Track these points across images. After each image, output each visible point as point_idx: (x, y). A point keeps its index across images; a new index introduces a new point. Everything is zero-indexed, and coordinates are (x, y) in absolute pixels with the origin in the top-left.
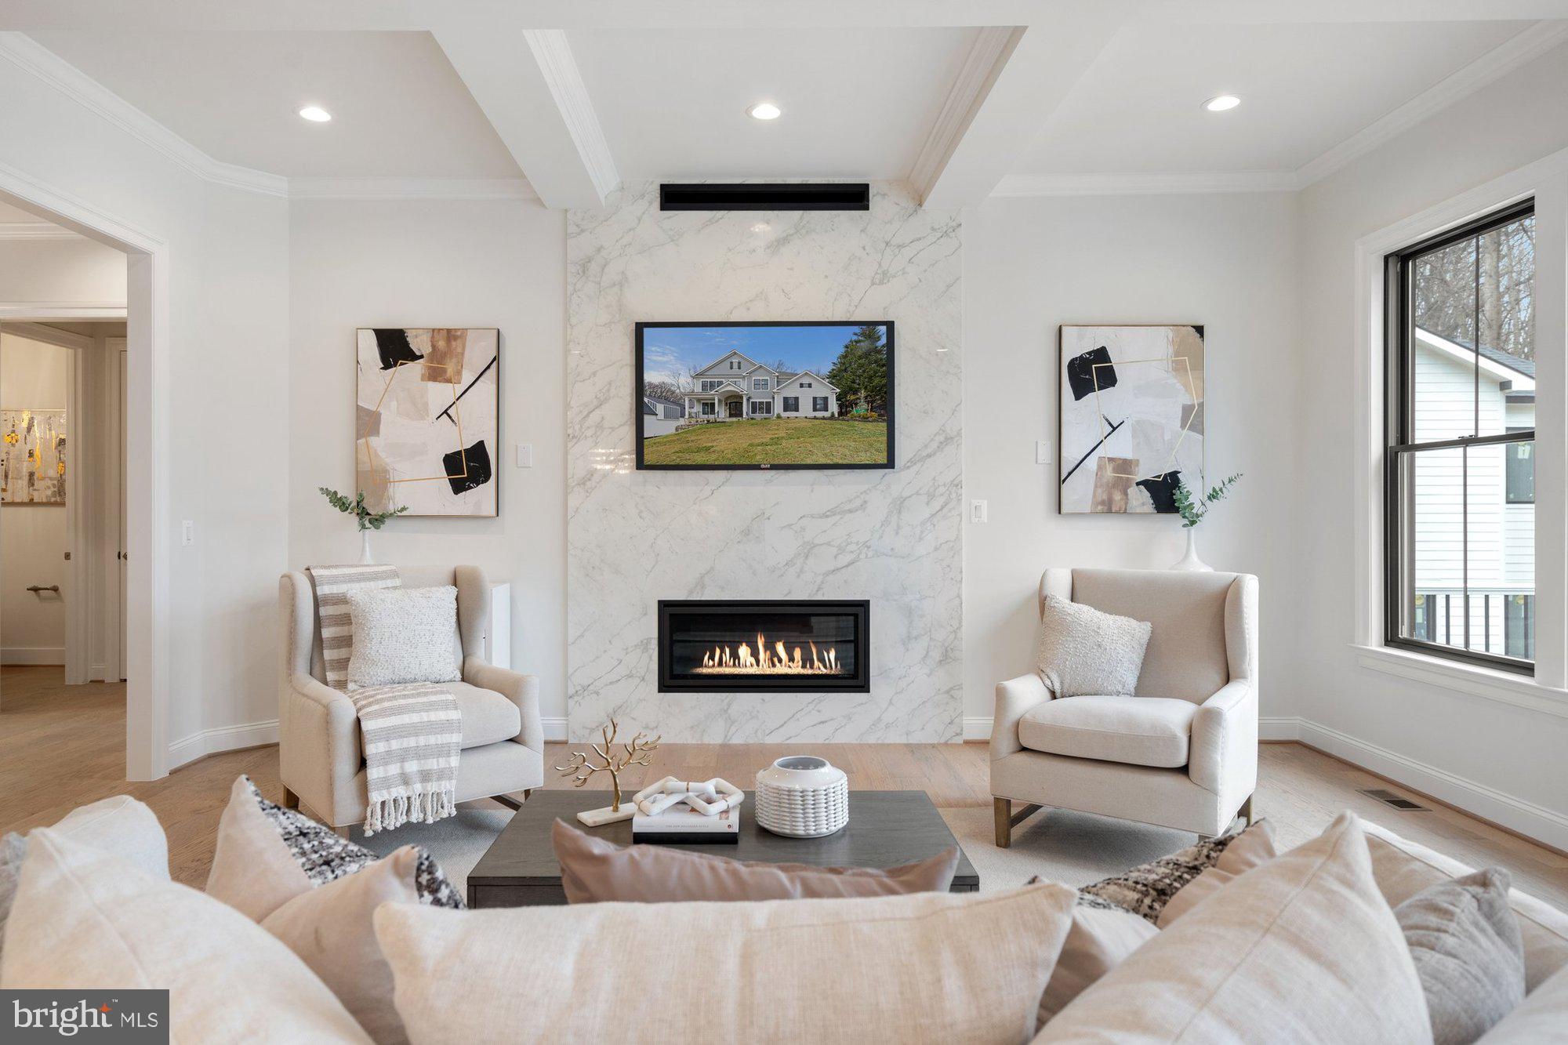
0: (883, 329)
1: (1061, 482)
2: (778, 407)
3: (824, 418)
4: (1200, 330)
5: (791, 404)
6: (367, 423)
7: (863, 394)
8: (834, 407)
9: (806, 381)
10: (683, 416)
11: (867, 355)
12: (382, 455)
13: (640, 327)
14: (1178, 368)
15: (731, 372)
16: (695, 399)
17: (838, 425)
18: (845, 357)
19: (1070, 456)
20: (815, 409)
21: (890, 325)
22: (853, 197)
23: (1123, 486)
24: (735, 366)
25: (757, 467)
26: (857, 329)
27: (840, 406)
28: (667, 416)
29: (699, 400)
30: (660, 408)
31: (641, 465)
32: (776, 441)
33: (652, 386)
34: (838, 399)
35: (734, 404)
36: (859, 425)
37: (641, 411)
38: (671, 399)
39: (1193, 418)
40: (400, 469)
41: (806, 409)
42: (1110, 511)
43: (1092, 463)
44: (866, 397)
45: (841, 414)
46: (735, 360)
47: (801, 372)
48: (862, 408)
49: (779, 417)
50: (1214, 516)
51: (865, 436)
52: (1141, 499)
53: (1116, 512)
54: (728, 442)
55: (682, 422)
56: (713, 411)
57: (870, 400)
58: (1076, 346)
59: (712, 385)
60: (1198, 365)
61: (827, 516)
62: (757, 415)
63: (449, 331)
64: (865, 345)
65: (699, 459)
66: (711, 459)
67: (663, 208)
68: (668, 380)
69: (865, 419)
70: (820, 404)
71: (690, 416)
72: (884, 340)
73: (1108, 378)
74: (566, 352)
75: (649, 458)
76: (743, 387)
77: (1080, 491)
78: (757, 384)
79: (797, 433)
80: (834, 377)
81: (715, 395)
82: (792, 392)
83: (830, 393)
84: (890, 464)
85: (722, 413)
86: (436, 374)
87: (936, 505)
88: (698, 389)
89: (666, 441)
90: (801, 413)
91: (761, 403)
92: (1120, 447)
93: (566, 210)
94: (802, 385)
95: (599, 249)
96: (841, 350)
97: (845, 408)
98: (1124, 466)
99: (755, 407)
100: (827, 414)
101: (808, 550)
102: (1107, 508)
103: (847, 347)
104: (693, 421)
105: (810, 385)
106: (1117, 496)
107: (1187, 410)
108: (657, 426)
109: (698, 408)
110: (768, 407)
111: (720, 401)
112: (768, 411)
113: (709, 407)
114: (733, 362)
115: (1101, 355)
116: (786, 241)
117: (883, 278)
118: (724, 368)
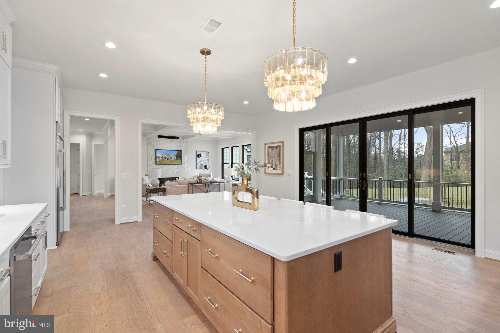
1: (196, 166)
2: (170, 158)
3: (175, 160)
4: (208, 152)
5: (171, 158)
7: (179, 157)
8: (176, 158)
9: (173, 156)
13: (156, 150)
14: (206, 155)
16: (161, 157)
19: (197, 163)
21: (181, 151)
22: (177, 138)
23: (202, 166)
25: (168, 164)
30: (158, 158)
31: (156, 164)
32: (170, 162)
35: (165, 158)
37: (156, 158)
38: (158, 157)
39: (208, 160)
41: (173, 159)
43: (199, 164)
48: (179, 159)
50: (209, 169)
51: (179, 162)
52: (204, 167)
54: (165, 162)
58: (198, 153)
59: (163, 156)
60: (208, 155)
61: (175, 169)
62: (168, 159)
64: (179, 152)
66: (163, 163)
67: (158, 138)
68: (158, 155)
69: (179, 160)
73: (201, 156)
74: (148, 152)
75: (157, 163)
76: (166, 156)
77: (198, 167)
78: (168, 156)
79: (172, 161)
80: (176, 155)
82: (172, 157)
83: (176, 157)
84: (181, 164)
85: (164, 159)
87: (185, 168)
88: (162, 156)
89: (158, 162)
92: (202, 163)
93: (148, 137)
95: (151, 141)
96: (176, 153)
97: (177, 159)
98: (202, 164)
101: (173, 172)
102: (201, 168)
104: (161, 160)
107: (207, 159)
108: (158, 160)
110: (169, 158)
114: (165, 154)
115: (200, 154)
116: (171, 142)
117: (180, 146)
118: (164, 154)
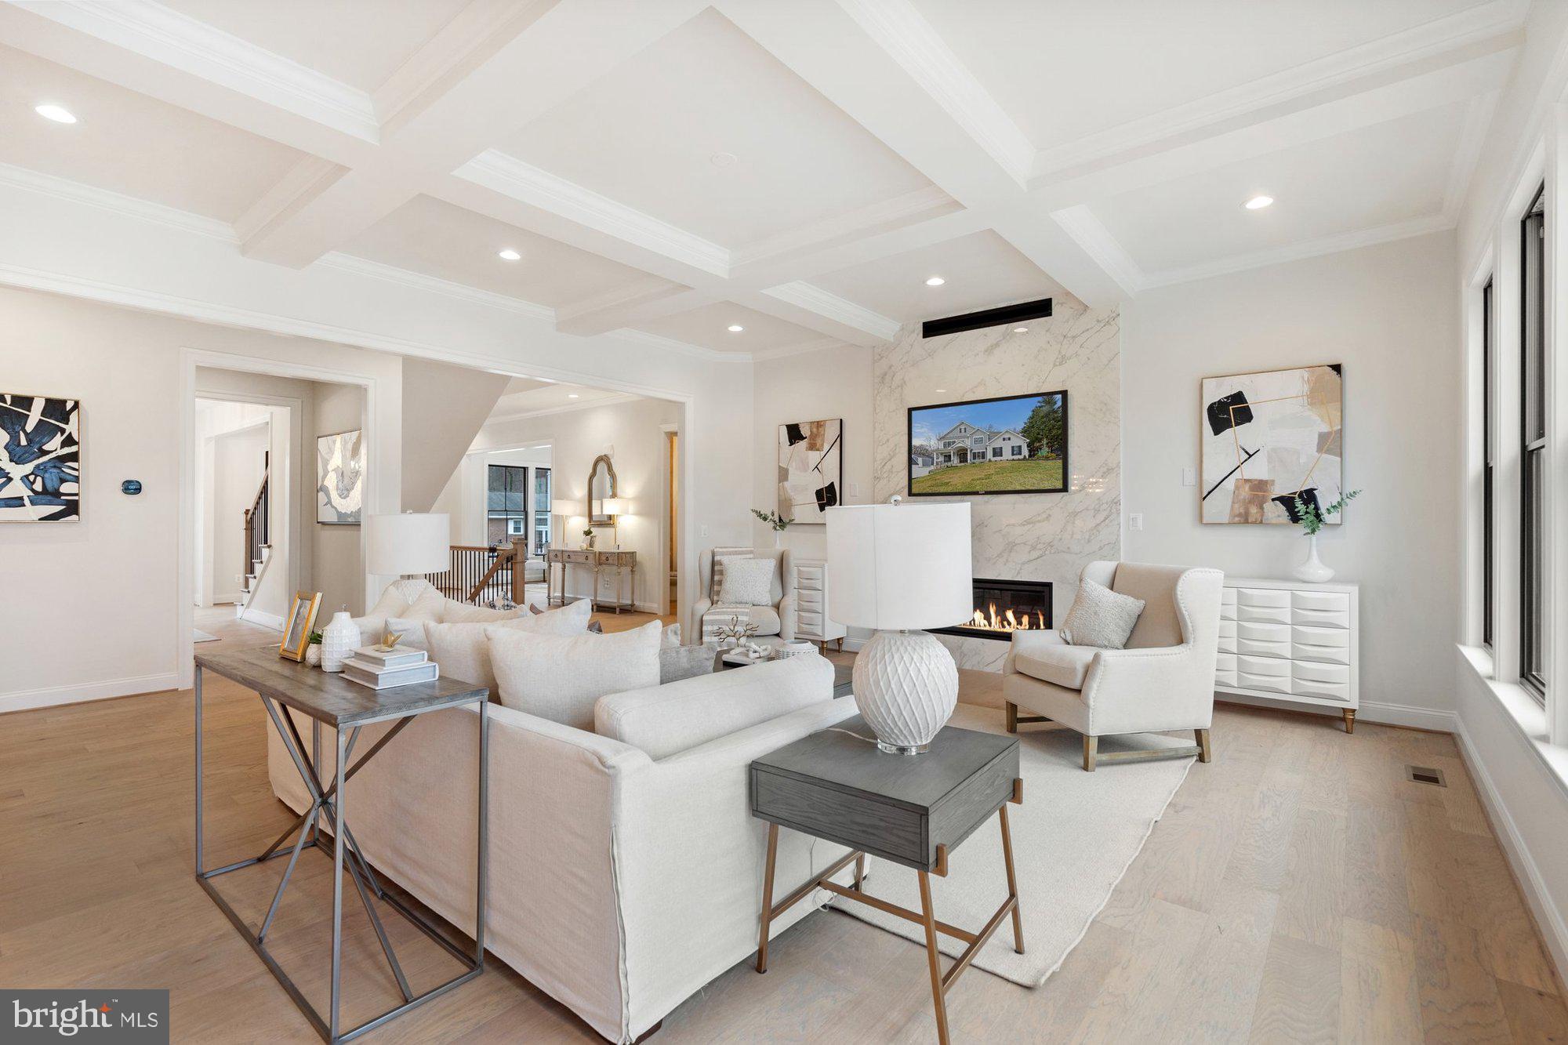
0: (1060, 396)
1: (1202, 501)
2: (989, 455)
3: (1019, 460)
4: (1337, 368)
5: (997, 452)
6: (783, 475)
7: (1045, 441)
8: (1025, 452)
9: (1007, 436)
10: (933, 464)
11: (1047, 415)
12: (789, 491)
13: (910, 410)
14: (1315, 402)
15: (959, 435)
16: (940, 453)
17: (1028, 463)
18: (1032, 418)
19: (1212, 478)
20: (1013, 454)
21: (1064, 394)
22: (1041, 310)
23: (1259, 501)
24: (963, 431)
25: (976, 493)
26: (1040, 399)
27: (1030, 451)
28: (925, 464)
29: (942, 454)
30: (920, 460)
31: (911, 494)
32: (988, 477)
33: (916, 447)
34: (1028, 447)
35: (962, 455)
36: (1043, 463)
37: (911, 462)
38: (926, 454)
39: (1332, 443)
40: (798, 499)
41: (1007, 454)
42: (1246, 522)
43: (1230, 484)
44: (1047, 444)
45: (1030, 456)
46: (963, 427)
47: (1003, 430)
48: (1045, 451)
49: (990, 460)
51: (1046, 471)
52: (1276, 512)
53: (1254, 523)
54: (958, 480)
55: (932, 468)
56: (950, 460)
57: (1050, 446)
58: (1216, 392)
59: (949, 444)
60: (1337, 399)
61: (1024, 525)
62: (977, 461)
63: (818, 422)
64: (1046, 409)
65: (942, 490)
66: (949, 489)
67: (924, 336)
68: (924, 443)
69: (1047, 458)
70: (1017, 450)
71: (937, 463)
72: (1059, 403)
73: (1245, 416)
74: (874, 428)
75: (914, 491)
76: (967, 443)
77: (1220, 506)
78: (976, 441)
79: (1002, 471)
80: (1025, 432)
81: (951, 450)
82: (998, 444)
83: (1022, 442)
84: (1065, 489)
85: (955, 461)
86: (812, 447)
87: (1100, 517)
88: (941, 446)
89: (923, 480)
90: (1004, 457)
91: (979, 453)
92: (1256, 470)
93: (874, 347)
94: (1004, 439)
95: (891, 367)
96: (1031, 413)
97: (1033, 452)
98: (1260, 485)
99: (975, 456)
100: (1021, 457)
101: (1013, 547)
102: (1244, 519)
103: (1033, 411)
104: (939, 467)
105: (1009, 439)
106: (1254, 510)
107: (1324, 437)
108: (919, 471)
109: (941, 459)
110: (983, 455)
111: (954, 453)
112: (983, 457)
113: (948, 458)
114: (961, 428)
115: (1239, 397)
116: (997, 345)
117: (1063, 360)
118: (956, 433)
